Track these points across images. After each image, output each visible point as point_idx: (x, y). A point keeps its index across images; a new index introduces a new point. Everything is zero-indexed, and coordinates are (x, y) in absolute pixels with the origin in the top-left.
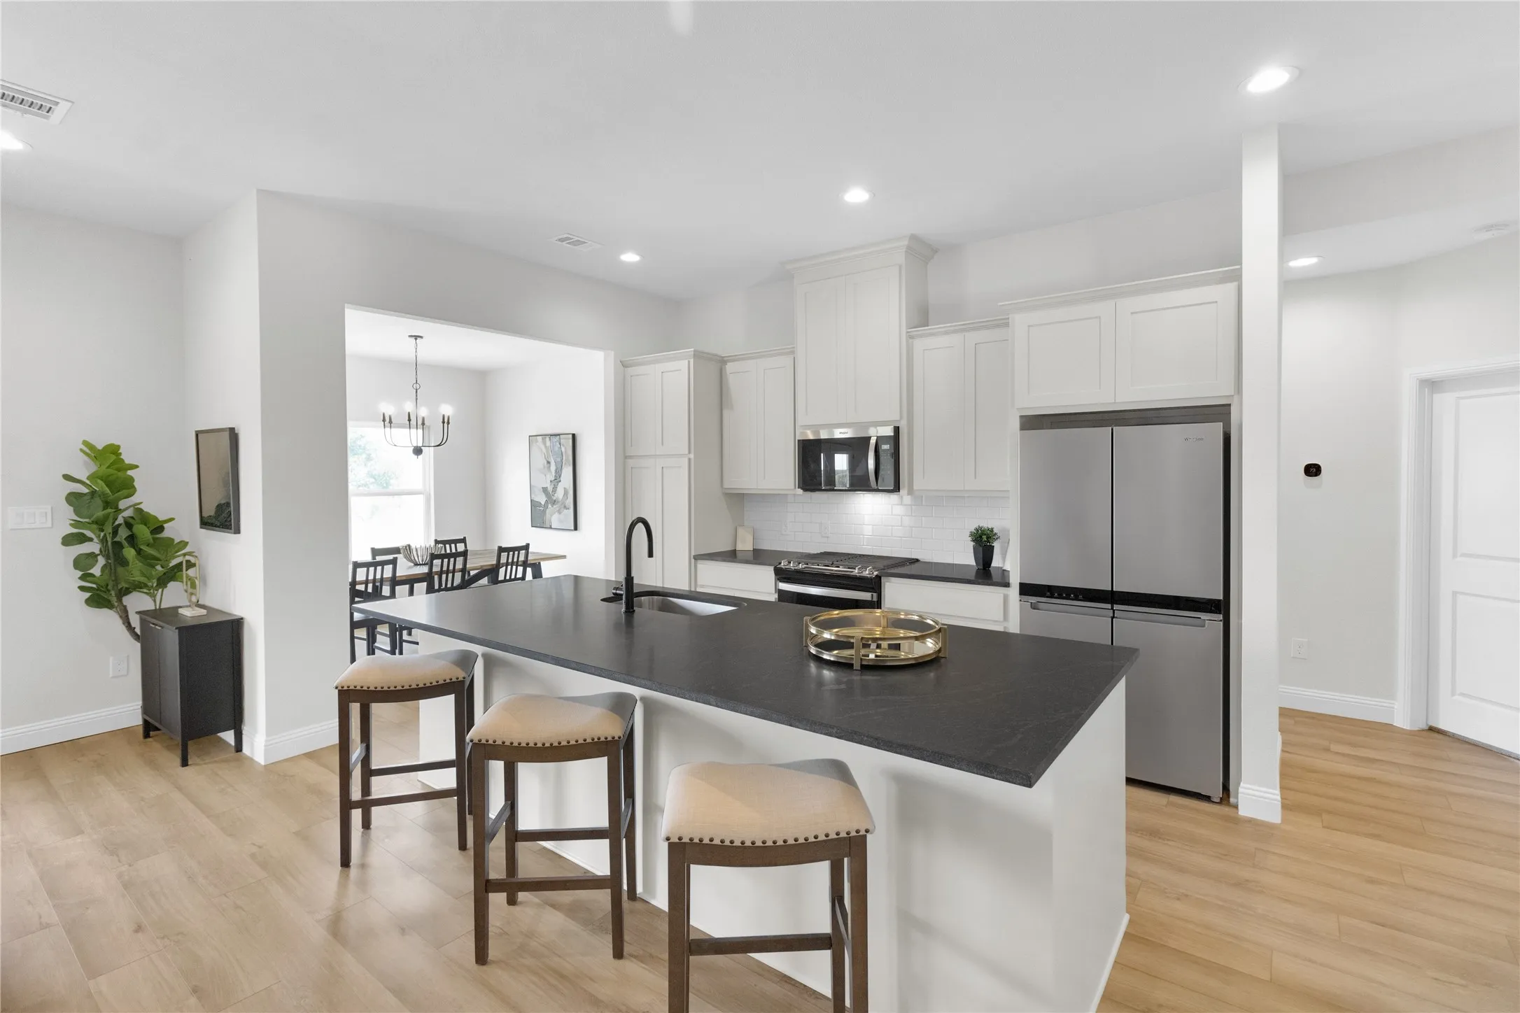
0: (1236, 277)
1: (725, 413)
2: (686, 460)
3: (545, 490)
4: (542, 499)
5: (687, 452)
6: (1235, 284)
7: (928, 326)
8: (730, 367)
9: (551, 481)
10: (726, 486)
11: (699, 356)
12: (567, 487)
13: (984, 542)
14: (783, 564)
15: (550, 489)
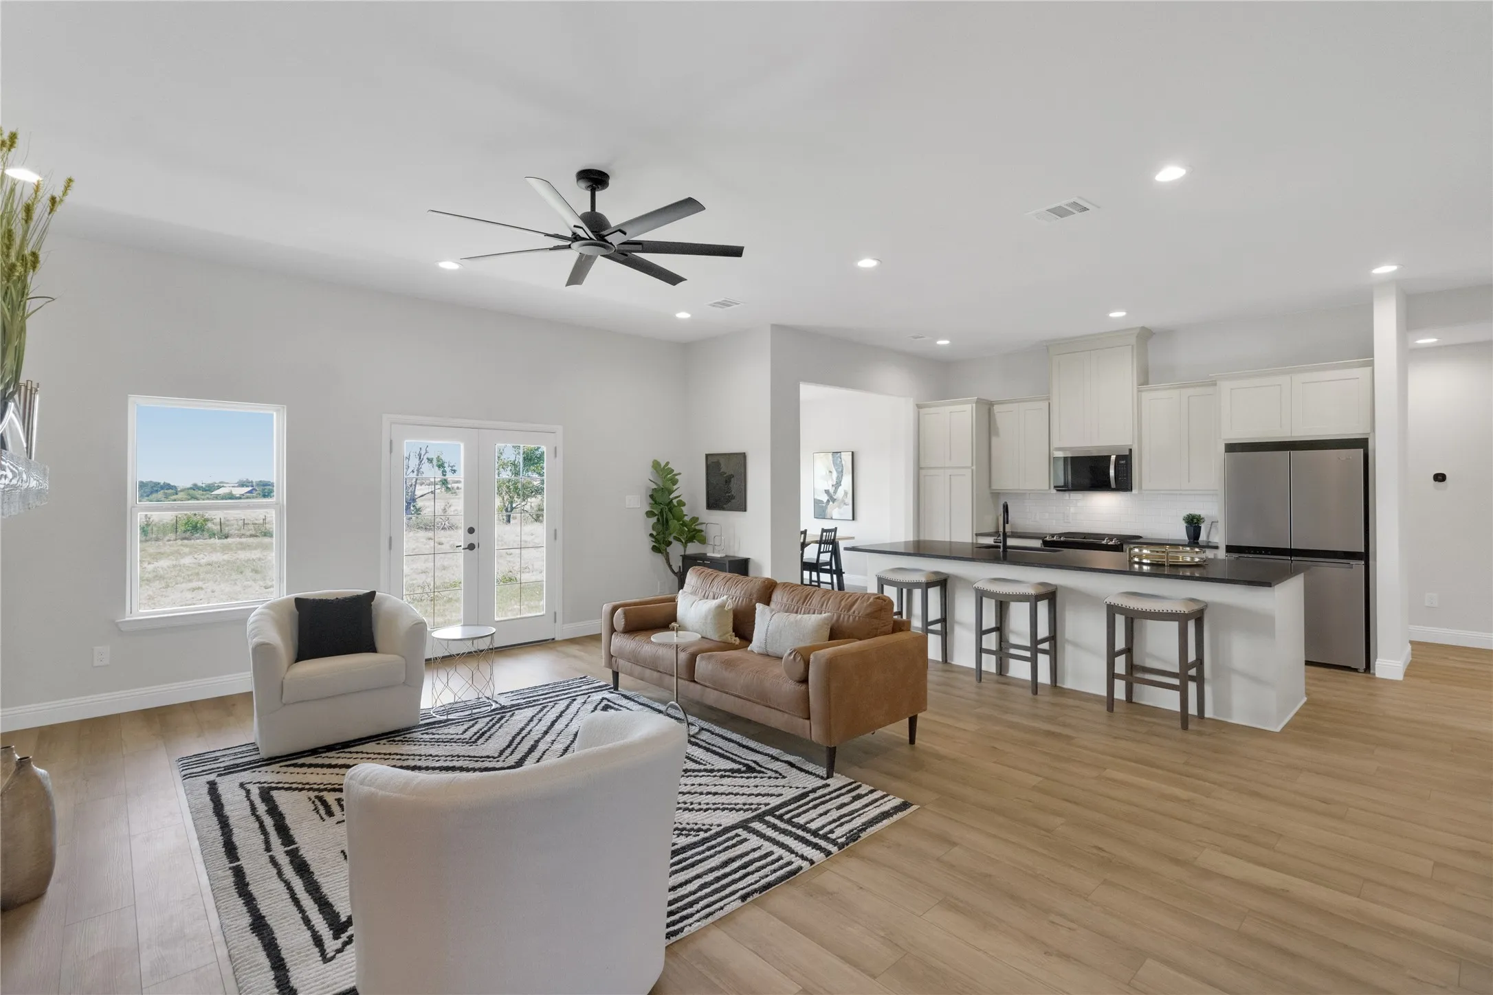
0: (1371, 364)
1: (994, 440)
2: (970, 470)
3: (827, 492)
4: (825, 498)
5: (971, 465)
6: (1371, 368)
7: (1148, 384)
8: (996, 408)
9: (833, 485)
10: (994, 487)
11: (979, 402)
12: (846, 489)
13: (1194, 524)
14: (1047, 539)
15: (832, 491)
